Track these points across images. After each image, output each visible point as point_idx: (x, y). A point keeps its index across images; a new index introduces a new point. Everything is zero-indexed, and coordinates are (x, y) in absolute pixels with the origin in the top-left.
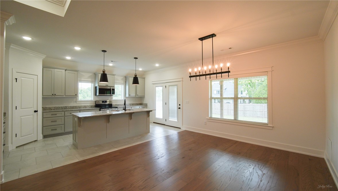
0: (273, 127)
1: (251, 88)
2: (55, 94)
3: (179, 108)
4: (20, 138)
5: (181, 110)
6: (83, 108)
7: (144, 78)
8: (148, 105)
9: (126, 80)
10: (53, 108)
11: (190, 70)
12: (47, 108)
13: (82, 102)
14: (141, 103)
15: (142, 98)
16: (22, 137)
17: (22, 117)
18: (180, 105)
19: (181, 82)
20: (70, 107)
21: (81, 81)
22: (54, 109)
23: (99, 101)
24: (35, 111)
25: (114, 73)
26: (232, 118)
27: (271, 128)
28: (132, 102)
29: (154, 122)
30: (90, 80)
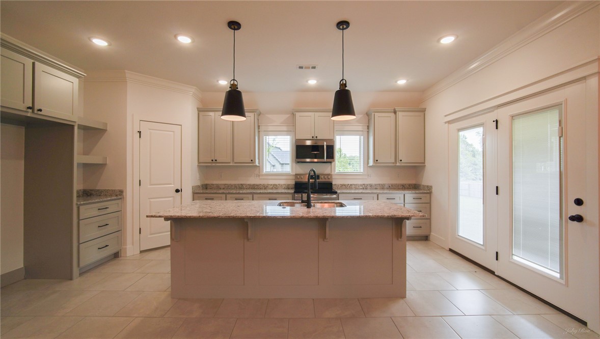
2: (216, 160)
4: (149, 236)
5: (586, 229)
6: (272, 189)
7: (423, 111)
8: (433, 190)
9: (369, 123)
10: (222, 187)
12: (213, 185)
13: (270, 177)
14: (415, 185)
15: (417, 168)
16: (151, 234)
17: (152, 200)
18: (579, 203)
20: (249, 184)
21: (268, 133)
22: (224, 189)
23: (300, 175)
24: (177, 191)
28: (387, 181)
29: (451, 250)
30: (285, 128)
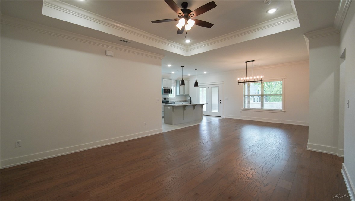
0: (285, 111)
1: (268, 87)
3: (221, 103)
5: (222, 104)
7: (189, 81)
9: (176, 83)
11: (238, 79)
18: (221, 101)
19: (222, 84)
25: (170, 78)
26: (260, 107)
27: (284, 112)
28: (180, 100)
